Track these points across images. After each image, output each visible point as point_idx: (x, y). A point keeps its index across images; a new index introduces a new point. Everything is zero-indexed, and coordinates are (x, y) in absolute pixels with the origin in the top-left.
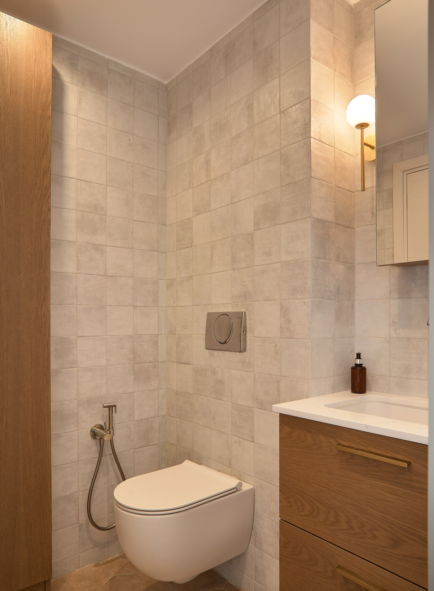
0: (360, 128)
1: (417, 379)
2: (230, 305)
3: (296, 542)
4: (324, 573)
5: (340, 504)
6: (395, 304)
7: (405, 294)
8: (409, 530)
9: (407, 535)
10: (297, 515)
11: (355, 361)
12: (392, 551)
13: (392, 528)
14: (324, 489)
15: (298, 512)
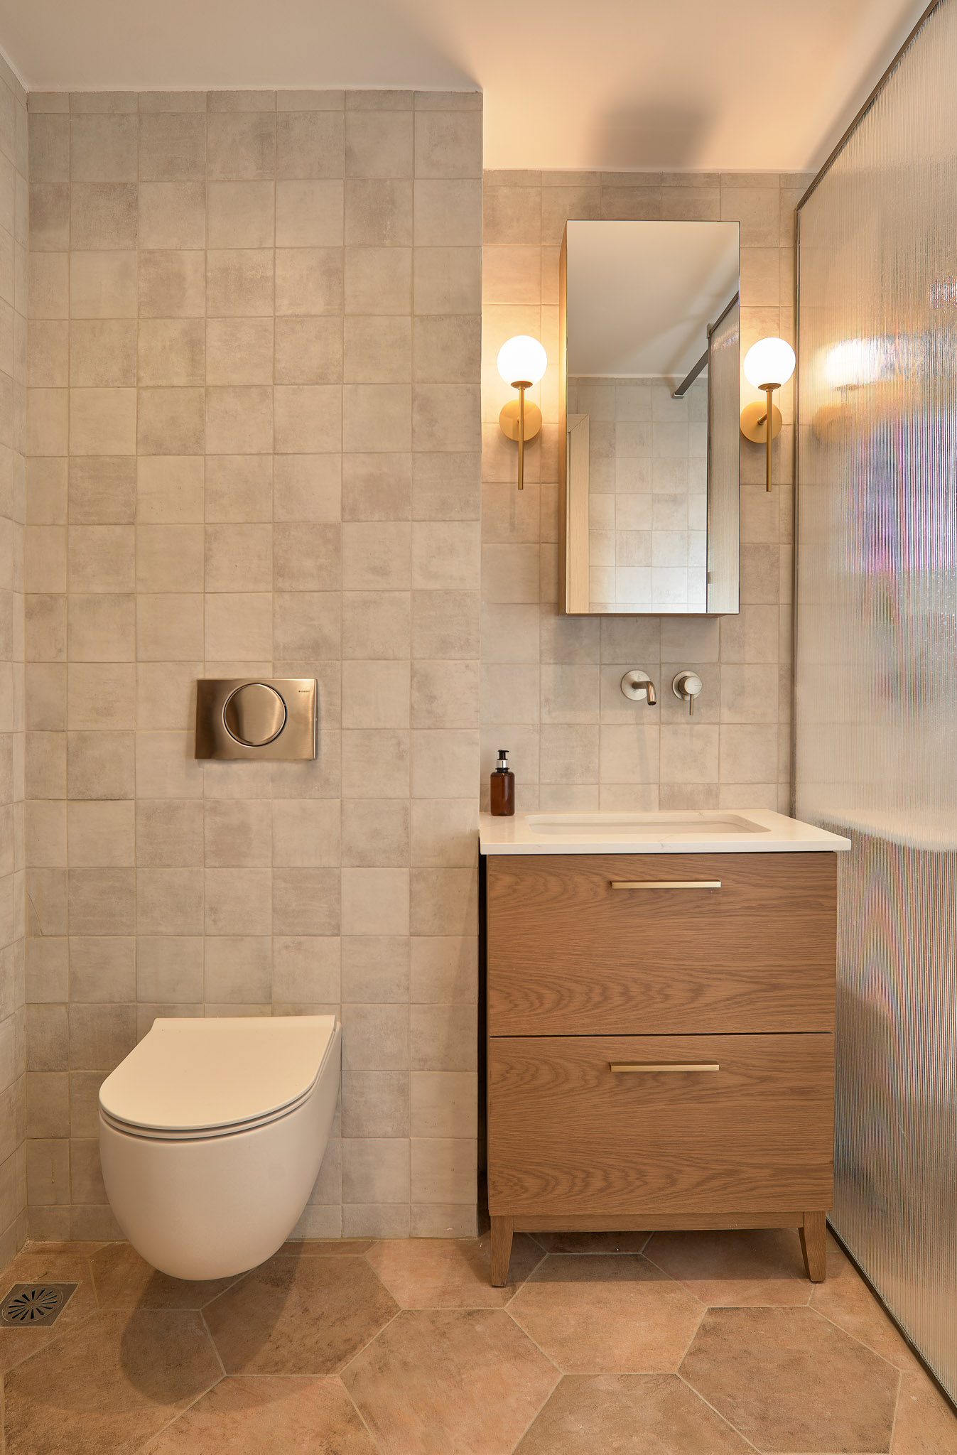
0: (520, 388)
1: (583, 784)
2: (269, 666)
3: (526, 1062)
4: (581, 1087)
5: (611, 971)
6: (549, 672)
7: (564, 657)
8: (715, 968)
9: (712, 976)
10: (529, 1016)
11: (497, 763)
12: (692, 1005)
13: (691, 975)
14: (583, 957)
15: (530, 1011)
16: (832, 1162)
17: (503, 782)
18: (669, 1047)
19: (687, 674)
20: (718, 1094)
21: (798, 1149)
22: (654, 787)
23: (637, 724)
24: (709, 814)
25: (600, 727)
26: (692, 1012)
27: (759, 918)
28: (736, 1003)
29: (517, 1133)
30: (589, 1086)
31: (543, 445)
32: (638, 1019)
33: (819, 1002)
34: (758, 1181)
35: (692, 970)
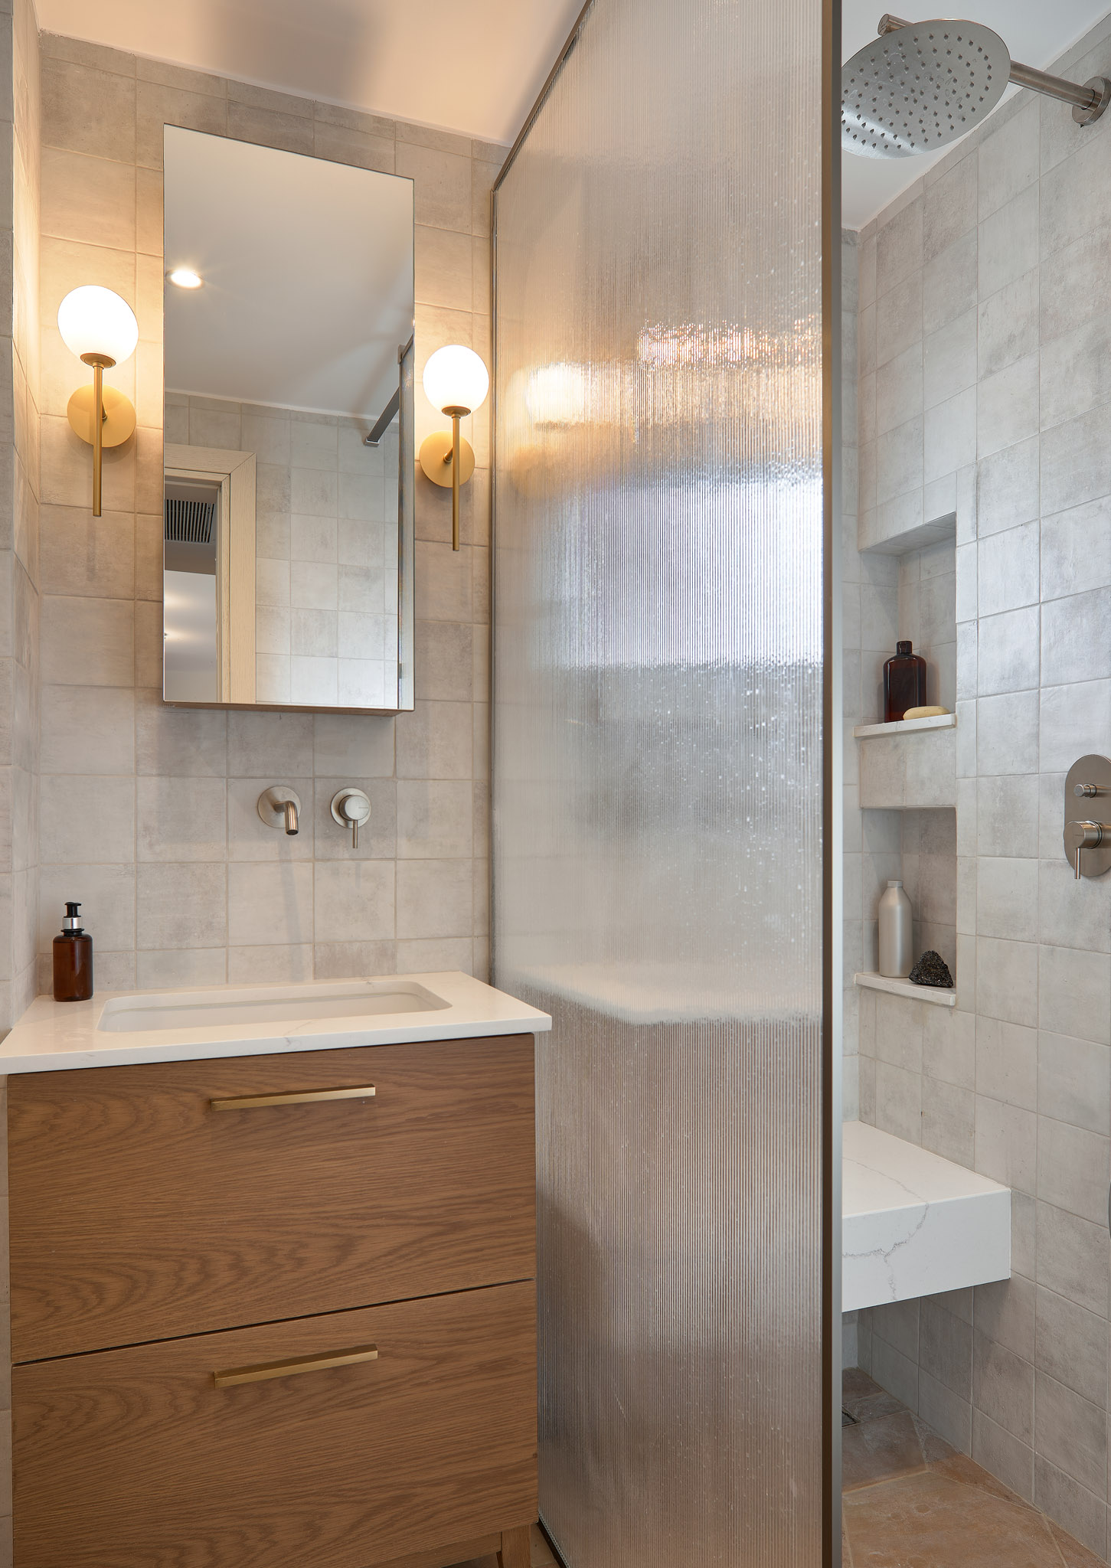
0: (95, 364)
1: (203, 948)
3: (77, 1396)
4: (169, 1417)
5: (214, 1235)
6: (150, 788)
7: (173, 766)
8: (370, 1211)
9: (366, 1223)
10: (81, 1321)
11: (64, 923)
12: (337, 1269)
13: (337, 1226)
14: (168, 1219)
15: (82, 1314)
16: (535, 1456)
17: (73, 950)
18: (305, 1335)
19: (351, 791)
20: (379, 1390)
21: (490, 1448)
22: (307, 948)
23: (282, 861)
24: (381, 982)
25: (227, 867)
26: (339, 1279)
27: (432, 1134)
28: (401, 1257)
29: (62, 1512)
30: (181, 1415)
31: (140, 458)
32: (257, 1300)
33: (514, 1240)
34: (438, 1503)
35: (336, 1217)
